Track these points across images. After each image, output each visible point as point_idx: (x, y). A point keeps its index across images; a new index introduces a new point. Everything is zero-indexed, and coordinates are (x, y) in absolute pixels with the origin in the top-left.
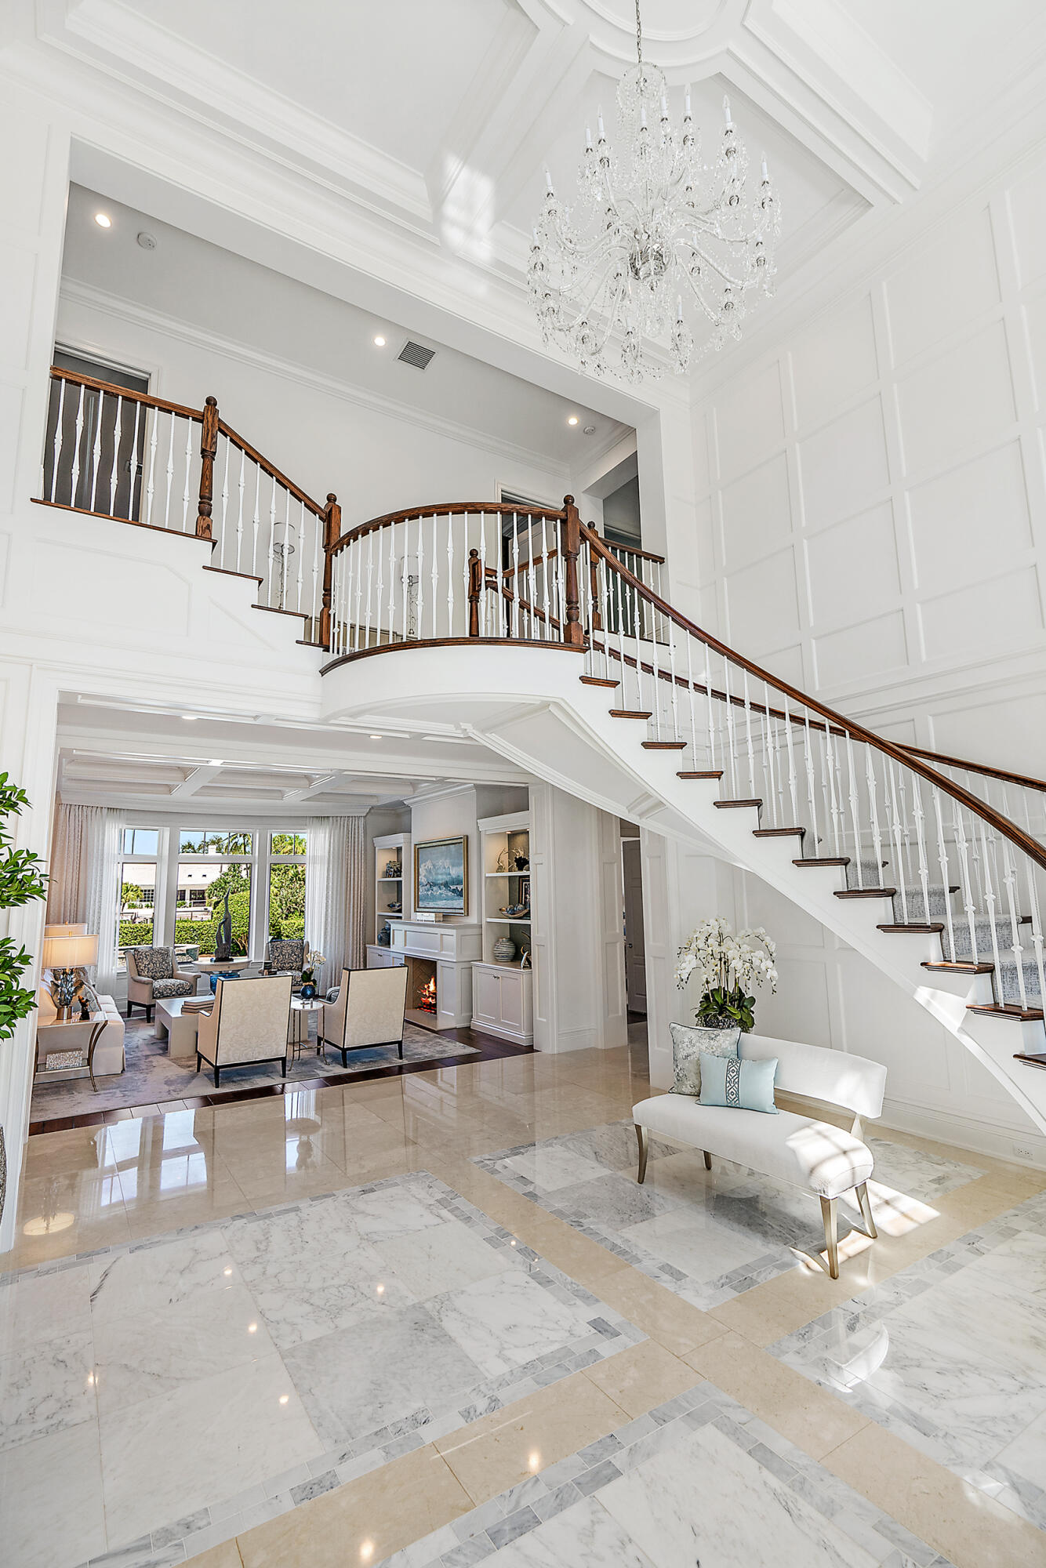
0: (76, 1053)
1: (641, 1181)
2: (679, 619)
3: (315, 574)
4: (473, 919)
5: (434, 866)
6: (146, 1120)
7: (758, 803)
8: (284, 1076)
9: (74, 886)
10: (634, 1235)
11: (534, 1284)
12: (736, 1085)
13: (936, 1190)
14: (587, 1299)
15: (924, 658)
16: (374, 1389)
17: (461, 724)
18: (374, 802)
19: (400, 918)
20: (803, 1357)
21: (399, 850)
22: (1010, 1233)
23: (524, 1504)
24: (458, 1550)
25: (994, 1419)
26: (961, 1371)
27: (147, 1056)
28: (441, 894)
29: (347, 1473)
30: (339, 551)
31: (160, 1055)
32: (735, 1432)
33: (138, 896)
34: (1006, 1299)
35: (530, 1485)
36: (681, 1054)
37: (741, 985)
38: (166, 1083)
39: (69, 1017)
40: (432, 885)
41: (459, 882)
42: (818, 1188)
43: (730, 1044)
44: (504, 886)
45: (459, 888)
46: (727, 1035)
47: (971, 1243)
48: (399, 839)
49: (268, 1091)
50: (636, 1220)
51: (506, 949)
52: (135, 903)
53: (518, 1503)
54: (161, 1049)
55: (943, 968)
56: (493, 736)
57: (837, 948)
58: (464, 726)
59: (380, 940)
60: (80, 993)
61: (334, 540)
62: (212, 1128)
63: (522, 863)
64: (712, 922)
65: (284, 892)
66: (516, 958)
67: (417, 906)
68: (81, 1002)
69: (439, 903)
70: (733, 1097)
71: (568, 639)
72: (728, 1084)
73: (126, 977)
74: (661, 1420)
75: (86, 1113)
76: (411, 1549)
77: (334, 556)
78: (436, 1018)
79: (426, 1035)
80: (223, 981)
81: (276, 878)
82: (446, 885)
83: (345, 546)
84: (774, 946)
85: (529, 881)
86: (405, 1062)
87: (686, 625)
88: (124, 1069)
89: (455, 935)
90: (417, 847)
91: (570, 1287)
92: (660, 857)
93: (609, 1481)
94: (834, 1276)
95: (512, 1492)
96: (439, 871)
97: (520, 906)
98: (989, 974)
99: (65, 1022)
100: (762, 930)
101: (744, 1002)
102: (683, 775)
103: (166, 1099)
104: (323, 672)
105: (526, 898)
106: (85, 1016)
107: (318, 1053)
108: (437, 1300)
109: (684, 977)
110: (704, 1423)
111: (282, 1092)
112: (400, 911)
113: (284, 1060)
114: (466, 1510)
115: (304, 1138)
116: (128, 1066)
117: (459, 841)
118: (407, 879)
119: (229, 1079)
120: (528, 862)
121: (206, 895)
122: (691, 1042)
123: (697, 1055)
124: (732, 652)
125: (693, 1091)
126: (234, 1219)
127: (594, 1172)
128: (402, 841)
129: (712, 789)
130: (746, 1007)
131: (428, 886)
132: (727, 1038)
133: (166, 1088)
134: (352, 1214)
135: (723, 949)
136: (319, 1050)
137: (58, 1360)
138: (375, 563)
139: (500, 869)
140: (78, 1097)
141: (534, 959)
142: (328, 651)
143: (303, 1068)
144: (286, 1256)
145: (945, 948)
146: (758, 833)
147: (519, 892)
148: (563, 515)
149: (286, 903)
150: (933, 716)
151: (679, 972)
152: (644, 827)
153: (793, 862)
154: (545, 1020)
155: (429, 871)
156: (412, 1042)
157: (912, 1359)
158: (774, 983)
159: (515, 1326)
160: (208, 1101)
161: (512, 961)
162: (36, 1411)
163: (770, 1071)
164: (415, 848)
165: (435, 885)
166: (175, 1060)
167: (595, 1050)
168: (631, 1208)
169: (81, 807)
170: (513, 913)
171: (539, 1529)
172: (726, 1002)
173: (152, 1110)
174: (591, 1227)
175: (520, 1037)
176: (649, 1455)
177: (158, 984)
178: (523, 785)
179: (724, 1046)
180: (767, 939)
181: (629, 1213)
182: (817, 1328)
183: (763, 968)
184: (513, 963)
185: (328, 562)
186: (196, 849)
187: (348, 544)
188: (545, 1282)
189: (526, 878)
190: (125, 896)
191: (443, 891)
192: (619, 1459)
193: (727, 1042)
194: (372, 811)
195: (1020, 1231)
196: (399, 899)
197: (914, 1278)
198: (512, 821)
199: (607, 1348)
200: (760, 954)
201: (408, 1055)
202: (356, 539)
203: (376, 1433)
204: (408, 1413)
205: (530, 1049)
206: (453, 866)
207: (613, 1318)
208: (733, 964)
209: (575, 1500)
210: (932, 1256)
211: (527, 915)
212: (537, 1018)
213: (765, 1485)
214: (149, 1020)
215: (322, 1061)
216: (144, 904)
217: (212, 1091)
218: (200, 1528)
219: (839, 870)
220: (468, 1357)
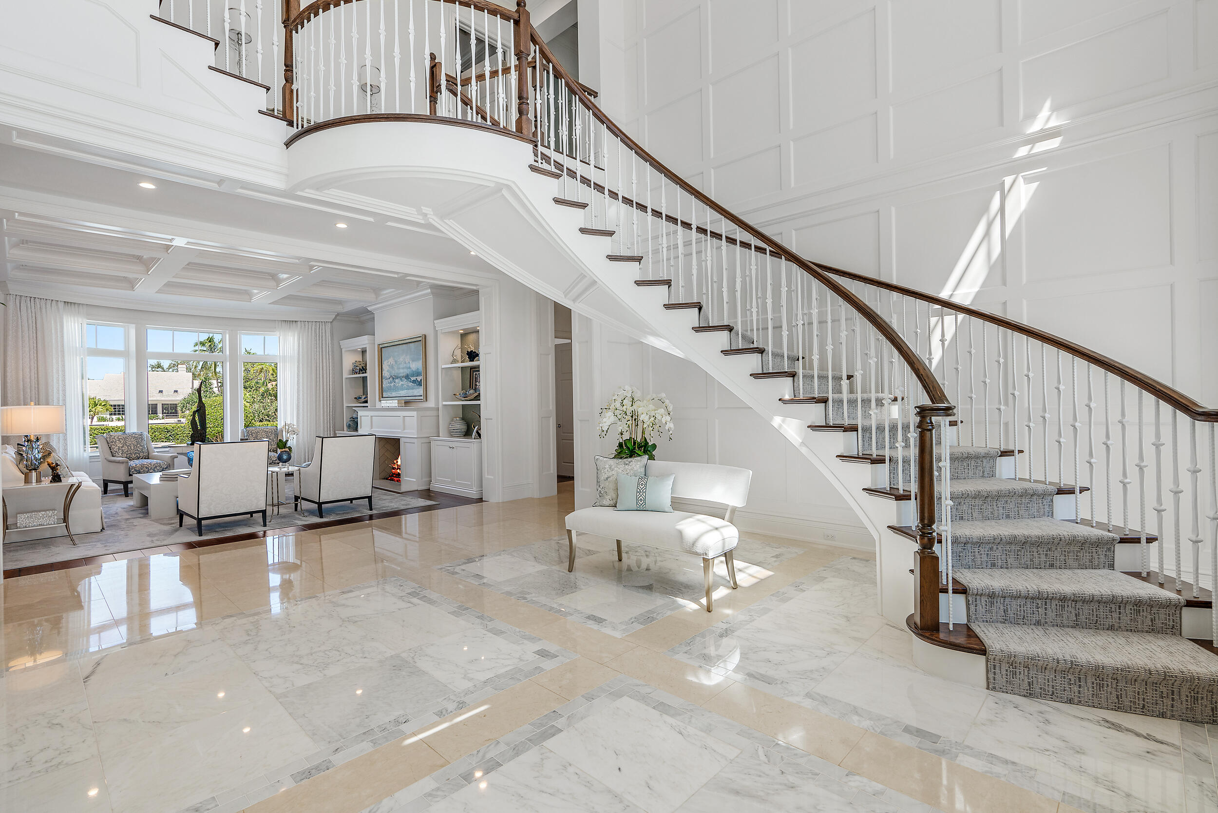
0: (50, 513)
1: (570, 570)
2: (612, 127)
3: (275, 48)
4: (431, 403)
5: (396, 362)
6: (130, 562)
7: (668, 283)
8: (265, 525)
9: (33, 374)
10: (566, 601)
11: (490, 634)
12: (644, 494)
13: (775, 561)
14: (532, 639)
15: (793, 185)
16: (361, 708)
17: (422, 207)
18: (339, 309)
19: (367, 407)
20: (689, 654)
21: (364, 352)
22: (821, 579)
23: (488, 756)
24: (438, 789)
25: (811, 671)
26: (791, 650)
27: (127, 519)
28: (402, 385)
29: (339, 759)
30: (299, 27)
31: (140, 518)
32: (644, 699)
33: (107, 410)
34: (819, 612)
35: (493, 746)
36: (603, 477)
37: (647, 436)
38: (149, 536)
39: (39, 481)
40: (394, 378)
41: (418, 374)
42: (702, 552)
43: (640, 467)
44: (458, 375)
45: (419, 379)
46: (638, 461)
47: (798, 587)
48: (363, 341)
49: (252, 536)
50: (567, 592)
51: (460, 426)
52: (105, 416)
53: (484, 756)
54: (142, 514)
55: (792, 401)
56: (451, 222)
57: (716, 408)
58: (425, 210)
59: (349, 426)
60: (50, 460)
61: (294, 14)
62: (197, 563)
63: (473, 356)
64: (627, 388)
65: (256, 406)
66: (467, 434)
67: (382, 396)
68: (50, 467)
69: (401, 392)
70: (641, 503)
71: (519, 129)
72: (638, 494)
73: (99, 460)
74: (590, 698)
75: (66, 560)
76: (397, 795)
77: (294, 32)
78: (400, 485)
79: (392, 495)
80: (200, 445)
81: (248, 394)
82: (407, 377)
83: (306, 21)
84: (671, 407)
85: (479, 371)
86: (374, 512)
87: (618, 132)
88: (103, 529)
89: (416, 416)
90: (381, 346)
91: (518, 634)
92: (587, 342)
93: (554, 735)
94: (709, 611)
95: (478, 752)
96: (401, 366)
97: (472, 391)
98: (824, 404)
99: (34, 484)
100: (663, 395)
101: (648, 447)
102: (612, 258)
103: (150, 546)
104: (288, 144)
105: (476, 385)
106: (56, 478)
107: (296, 510)
108: (411, 651)
109: (605, 429)
110: (621, 696)
111: (264, 536)
112: (366, 402)
113: (264, 512)
114: (442, 766)
115: (287, 576)
116: (108, 526)
117: (418, 339)
118: (372, 375)
119: (211, 529)
120: (477, 355)
121: (179, 409)
122: (610, 468)
123: (615, 476)
124: (653, 159)
125: (612, 503)
126: (223, 618)
127: (532, 568)
128: (367, 342)
129: (633, 270)
130: (649, 451)
131: (391, 379)
132: (638, 463)
133: (148, 538)
134: (334, 606)
135: (635, 407)
136: (296, 505)
137: (53, 724)
138: (338, 38)
139: (454, 361)
140: (54, 549)
141: (482, 432)
142: (293, 126)
143: (283, 520)
144: (275, 637)
145: (795, 389)
146: (668, 307)
147: (471, 378)
148: (516, 16)
149: (259, 416)
150: (795, 230)
151: (601, 425)
152: (575, 310)
153: (693, 328)
154: (492, 477)
155: (392, 367)
156: (379, 500)
157: (761, 648)
158: (671, 432)
159: (476, 660)
160: (191, 546)
161: (465, 436)
162: (33, 759)
163: (670, 482)
164: (378, 348)
165: (397, 377)
166: (159, 521)
167: (532, 499)
168: (564, 586)
169: (32, 299)
170: (465, 397)
171: (501, 768)
172: (635, 448)
173: (138, 555)
174: (534, 599)
175: (473, 493)
176: (582, 718)
177: (132, 463)
178: (475, 288)
179: (635, 469)
180: (667, 402)
181: (562, 589)
182: (698, 639)
183: (664, 422)
184: (466, 437)
185: (288, 37)
186: (165, 369)
187: (309, 20)
188: (498, 633)
189: (476, 369)
190: (93, 409)
191: (405, 382)
192: (560, 723)
193: (638, 466)
194: (338, 317)
195: (827, 578)
196: (365, 392)
197: (761, 607)
198: (464, 321)
199: (548, 665)
200: (662, 411)
201: (376, 508)
202: (316, 14)
203: (364, 733)
204: (392, 718)
205: (480, 500)
206: (413, 361)
207: (553, 648)
208: (642, 418)
209: (528, 749)
210: (772, 595)
211: (477, 398)
212: (486, 476)
213: (665, 723)
214: (127, 494)
215: (300, 515)
216: (114, 417)
217: (196, 538)
218: (208, 810)
219: (725, 334)
220: (438, 681)
